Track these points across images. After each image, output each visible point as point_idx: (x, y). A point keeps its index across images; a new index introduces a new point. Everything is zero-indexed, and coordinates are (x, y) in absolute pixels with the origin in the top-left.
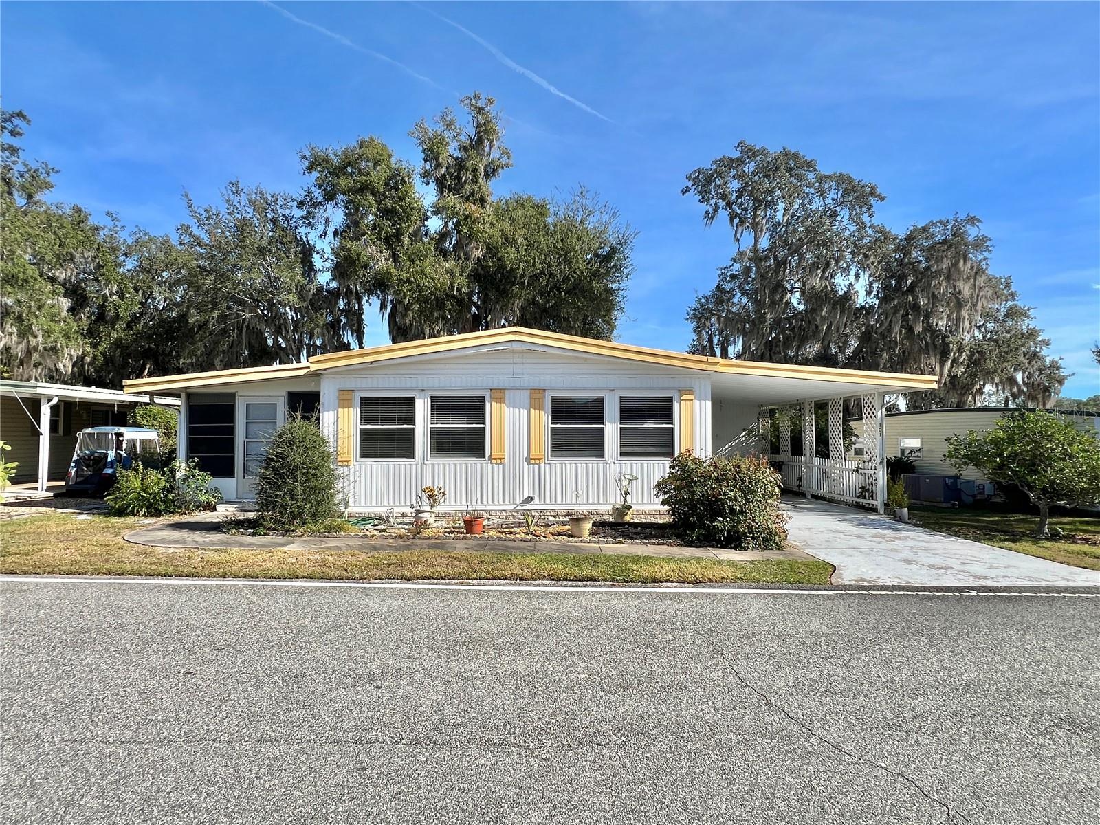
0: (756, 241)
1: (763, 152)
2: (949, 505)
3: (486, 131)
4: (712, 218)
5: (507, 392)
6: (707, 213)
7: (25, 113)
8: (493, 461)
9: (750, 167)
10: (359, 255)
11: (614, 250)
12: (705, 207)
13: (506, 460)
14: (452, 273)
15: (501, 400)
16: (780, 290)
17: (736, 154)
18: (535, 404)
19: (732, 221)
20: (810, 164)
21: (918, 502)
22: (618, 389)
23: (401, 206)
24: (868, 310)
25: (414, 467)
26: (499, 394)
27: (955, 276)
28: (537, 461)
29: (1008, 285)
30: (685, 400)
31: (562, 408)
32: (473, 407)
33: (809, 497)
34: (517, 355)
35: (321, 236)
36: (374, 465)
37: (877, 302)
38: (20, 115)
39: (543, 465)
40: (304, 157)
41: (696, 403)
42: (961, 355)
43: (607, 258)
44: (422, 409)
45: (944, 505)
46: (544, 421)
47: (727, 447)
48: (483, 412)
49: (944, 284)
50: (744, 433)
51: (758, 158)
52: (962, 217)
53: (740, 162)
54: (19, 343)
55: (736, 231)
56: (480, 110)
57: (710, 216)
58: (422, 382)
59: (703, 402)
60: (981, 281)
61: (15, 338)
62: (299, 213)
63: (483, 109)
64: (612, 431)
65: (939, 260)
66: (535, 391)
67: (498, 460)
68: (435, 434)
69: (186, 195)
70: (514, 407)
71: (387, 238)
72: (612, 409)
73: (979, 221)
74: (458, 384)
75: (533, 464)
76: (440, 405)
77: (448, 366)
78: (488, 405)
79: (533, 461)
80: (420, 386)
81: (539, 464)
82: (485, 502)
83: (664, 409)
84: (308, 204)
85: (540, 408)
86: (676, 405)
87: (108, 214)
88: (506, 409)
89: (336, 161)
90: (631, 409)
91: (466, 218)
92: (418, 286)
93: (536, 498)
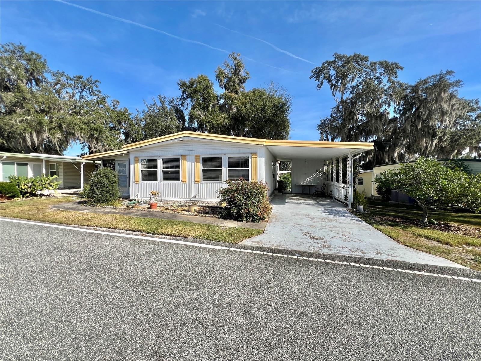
0: (342, 95)
1: (344, 56)
2: (411, 204)
3: (238, 66)
4: (320, 87)
5: (187, 156)
6: (318, 85)
7: (98, 80)
8: (183, 182)
9: (340, 64)
10: (194, 115)
11: (284, 105)
12: (318, 83)
13: (187, 182)
14: (224, 118)
15: (185, 159)
16: (352, 114)
17: (333, 59)
18: (197, 161)
19: (331, 88)
20: (366, 59)
21: (397, 202)
22: (227, 154)
23: (207, 97)
24: (394, 119)
25: (157, 184)
26: (184, 157)
27: (439, 100)
28: (198, 182)
29: (477, 103)
30: (254, 158)
31: (206, 162)
32: (175, 162)
33: (334, 199)
34: (190, 142)
35: (186, 109)
36: (145, 182)
37: (398, 116)
38: (97, 81)
39: (200, 184)
40: (178, 84)
41: (258, 159)
42: (444, 137)
43: (282, 108)
44: (160, 163)
45: (409, 204)
46: (200, 167)
47: (310, 178)
48: (179, 164)
49: (435, 105)
50: (317, 172)
51: (343, 59)
52: (444, 72)
53: (334, 62)
54: (102, 148)
55: (333, 92)
56: (235, 59)
57: (319, 86)
58: (159, 153)
59: (261, 158)
60: (453, 102)
61: (101, 147)
62: (180, 103)
63: (236, 58)
64: (225, 170)
65: (431, 94)
66: (197, 156)
67: (184, 182)
68: (164, 172)
69: (144, 101)
70: (190, 162)
71: (204, 108)
72: (225, 162)
73: (454, 72)
74: (171, 154)
75: (196, 183)
76: (165, 161)
77: (168, 147)
78: (180, 161)
79: (196, 182)
80: (159, 155)
81: (198, 183)
82: (180, 197)
83: (245, 162)
84: (183, 99)
85: (198, 162)
86: (250, 160)
87: (136, 110)
88: (187, 162)
89: (188, 84)
90: (232, 162)
91: (229, 98)
92: (212, 124)
93: (197, 196)
